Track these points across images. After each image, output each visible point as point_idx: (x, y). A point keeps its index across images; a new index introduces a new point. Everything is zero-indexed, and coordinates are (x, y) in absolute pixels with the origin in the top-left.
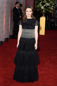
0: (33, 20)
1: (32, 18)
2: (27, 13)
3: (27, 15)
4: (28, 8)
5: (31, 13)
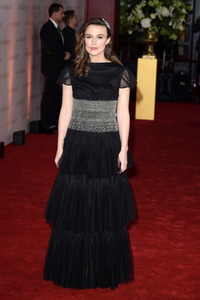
1: (108, 62)
4: (92, 23)
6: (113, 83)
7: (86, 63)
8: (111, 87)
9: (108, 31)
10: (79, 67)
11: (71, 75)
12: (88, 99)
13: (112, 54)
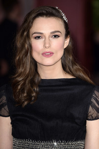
0: (77, 90)
1: (69, 77)
2: (38, 45)
3: (37, 57)
4: (41, 14)
5: (59, 45)
6: (76, 112)
7: (32, 82)
8: (72, 119)
9: (66, 26)
10: (22, 90)
11: (9, 100)
12: (36, 138)
13: (73, 63)
